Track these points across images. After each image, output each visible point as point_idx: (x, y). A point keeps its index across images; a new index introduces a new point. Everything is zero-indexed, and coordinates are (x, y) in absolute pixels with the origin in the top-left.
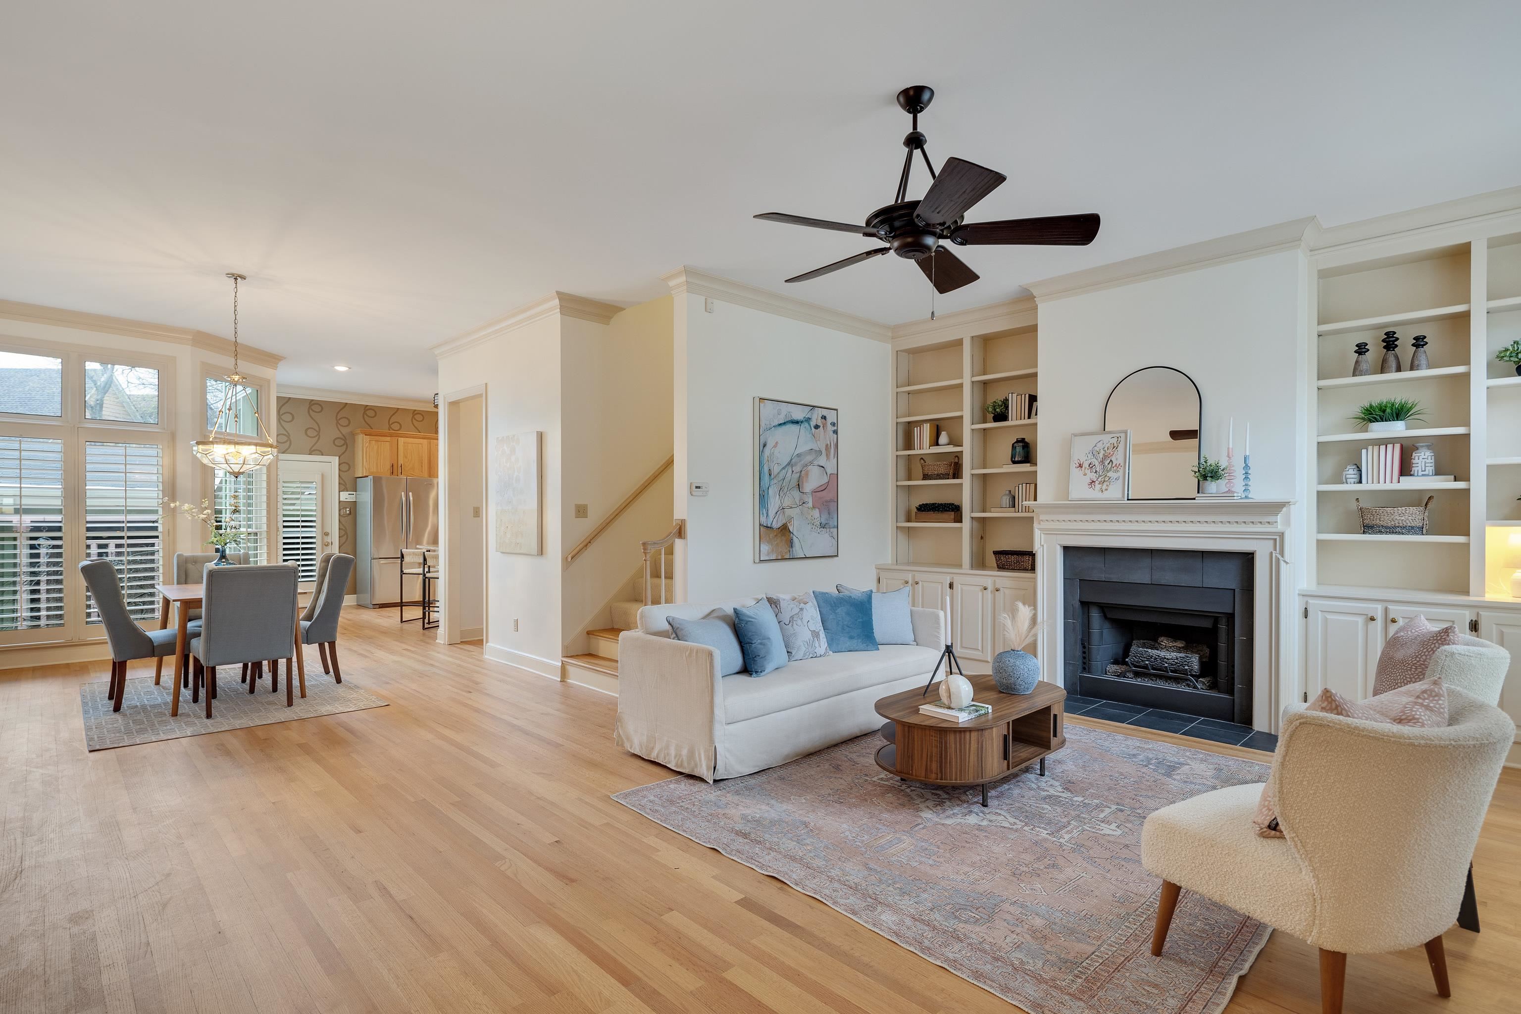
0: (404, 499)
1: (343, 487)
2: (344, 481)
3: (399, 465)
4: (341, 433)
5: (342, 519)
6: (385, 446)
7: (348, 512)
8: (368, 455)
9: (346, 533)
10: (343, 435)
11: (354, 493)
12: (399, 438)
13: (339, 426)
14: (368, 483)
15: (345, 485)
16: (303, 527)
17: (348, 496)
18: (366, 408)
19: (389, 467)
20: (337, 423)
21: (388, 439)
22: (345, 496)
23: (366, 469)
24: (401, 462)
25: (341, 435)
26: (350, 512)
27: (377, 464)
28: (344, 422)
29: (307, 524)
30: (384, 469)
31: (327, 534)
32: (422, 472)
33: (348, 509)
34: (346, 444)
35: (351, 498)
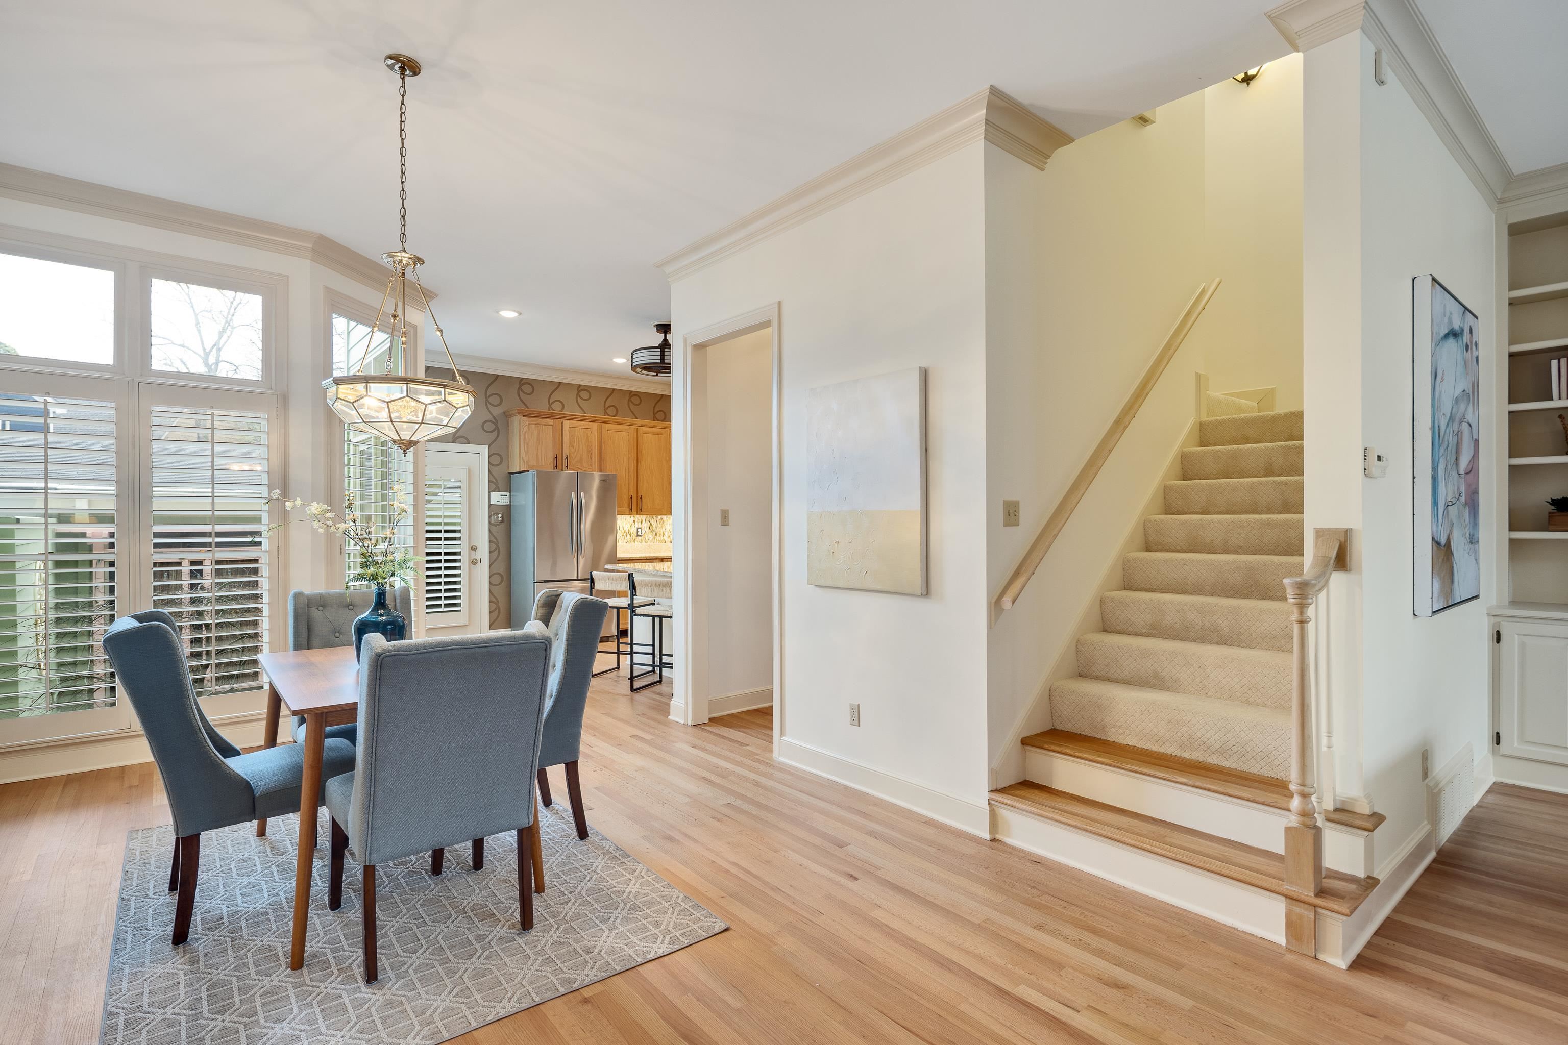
0: (574, 501)
1: (494, 486)
2: (495, 478)
3: (565, 457)
4: (492, 414)
5: (494, 529)
6: (548, 429)
7: (500, 519)
8: (526, 445)
9: (498, 547)
10: (494, 417)
11: (508, 494)
12: (564, 421)
13: (488, 404)
14: (529, 482)
15: (496, 483)
16: (446, 539)
17: (500, 498)
18: (522, 382)
19: (552, 460)
20: (487, 401)
21: (551, 422)
22: (498, 498)
23: (524, 461)
24: (566, 452)
25: (491, 417)
26: (503, 519)
27: (537, 455)
28: (494, 400)
29: (452, 534)
30: (547, 464)
31: (474, 549)
32: (591, 465)
33: (500, 515)
34: (497, 429)
35: (505, 501)
